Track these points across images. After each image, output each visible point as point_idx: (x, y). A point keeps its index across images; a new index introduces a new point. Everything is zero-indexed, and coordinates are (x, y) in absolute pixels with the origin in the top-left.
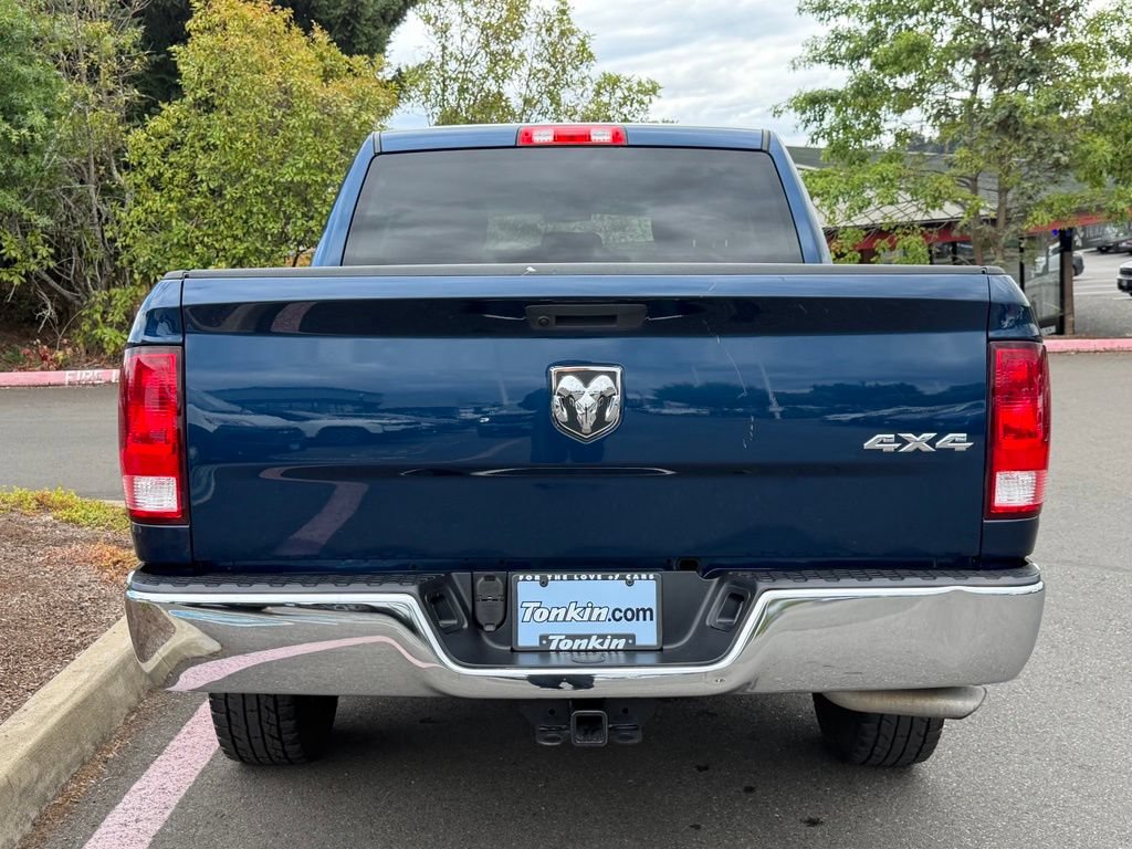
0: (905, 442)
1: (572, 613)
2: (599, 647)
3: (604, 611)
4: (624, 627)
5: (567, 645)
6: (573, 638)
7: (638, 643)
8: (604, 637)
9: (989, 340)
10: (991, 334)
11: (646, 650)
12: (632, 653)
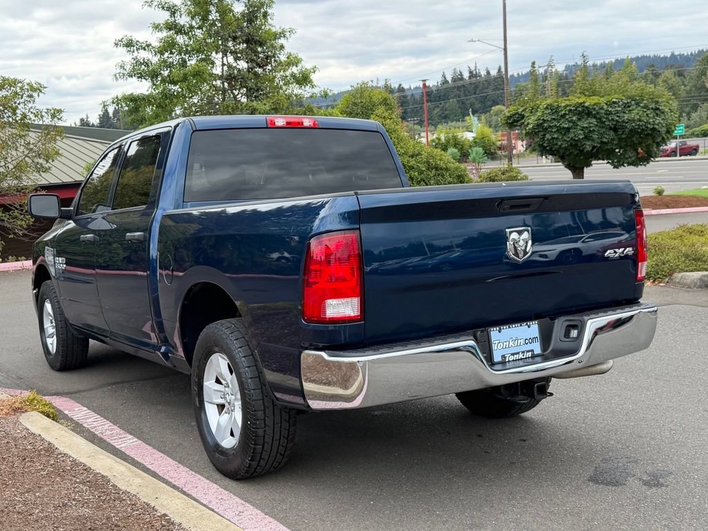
0: (616, 253)
1: (511, 343)
2: (523, 357)
3: (522, 341)
4: (529, 347)
5: (512, 358)
6: (513, 354)
7: (535, 353)
8: (523, 352)
11: (538, 356)
12: (534, 358)
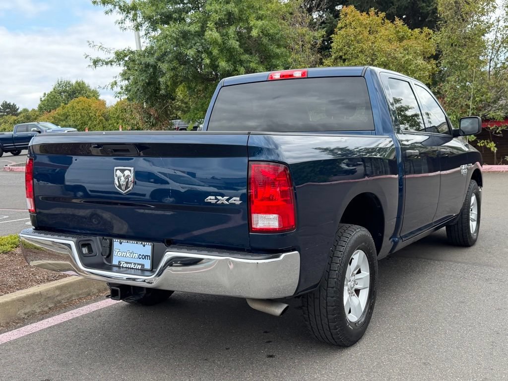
0: (219, 200)
1: (128, 255)
2: (134, 267)
3: (136, 255)
4: (141, 261)
5: (125, 265)
6: (127, 263)
7: (145, 267)
8: (135, 264)
9: (249, 161)
10: (250, 159)
11: (147, 270)
12: (143, 270)
